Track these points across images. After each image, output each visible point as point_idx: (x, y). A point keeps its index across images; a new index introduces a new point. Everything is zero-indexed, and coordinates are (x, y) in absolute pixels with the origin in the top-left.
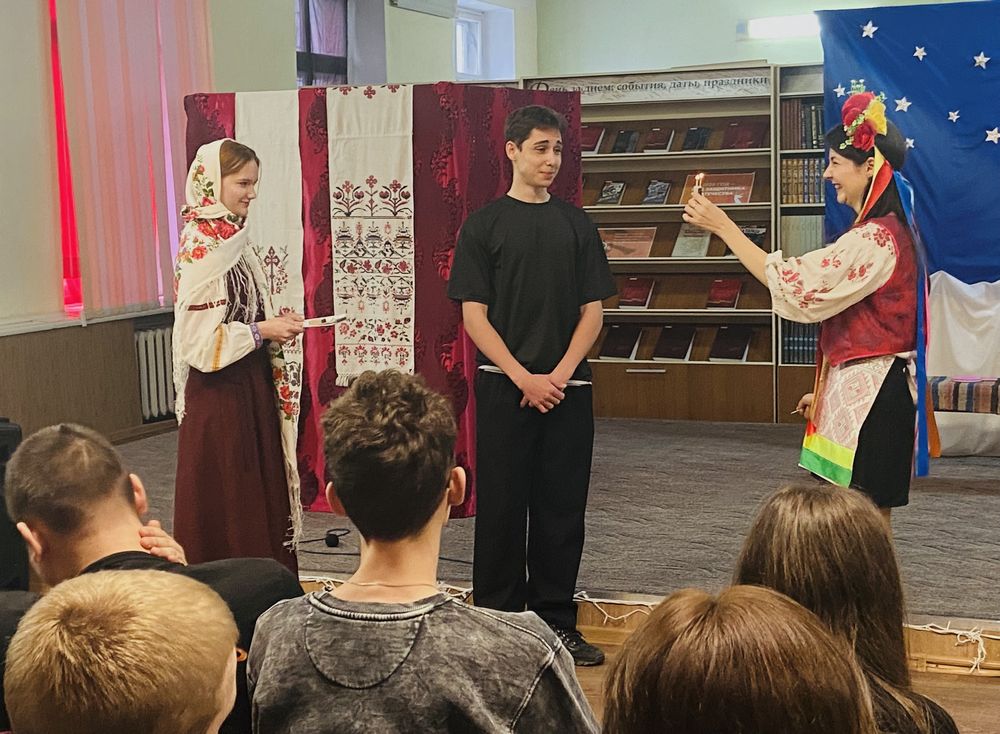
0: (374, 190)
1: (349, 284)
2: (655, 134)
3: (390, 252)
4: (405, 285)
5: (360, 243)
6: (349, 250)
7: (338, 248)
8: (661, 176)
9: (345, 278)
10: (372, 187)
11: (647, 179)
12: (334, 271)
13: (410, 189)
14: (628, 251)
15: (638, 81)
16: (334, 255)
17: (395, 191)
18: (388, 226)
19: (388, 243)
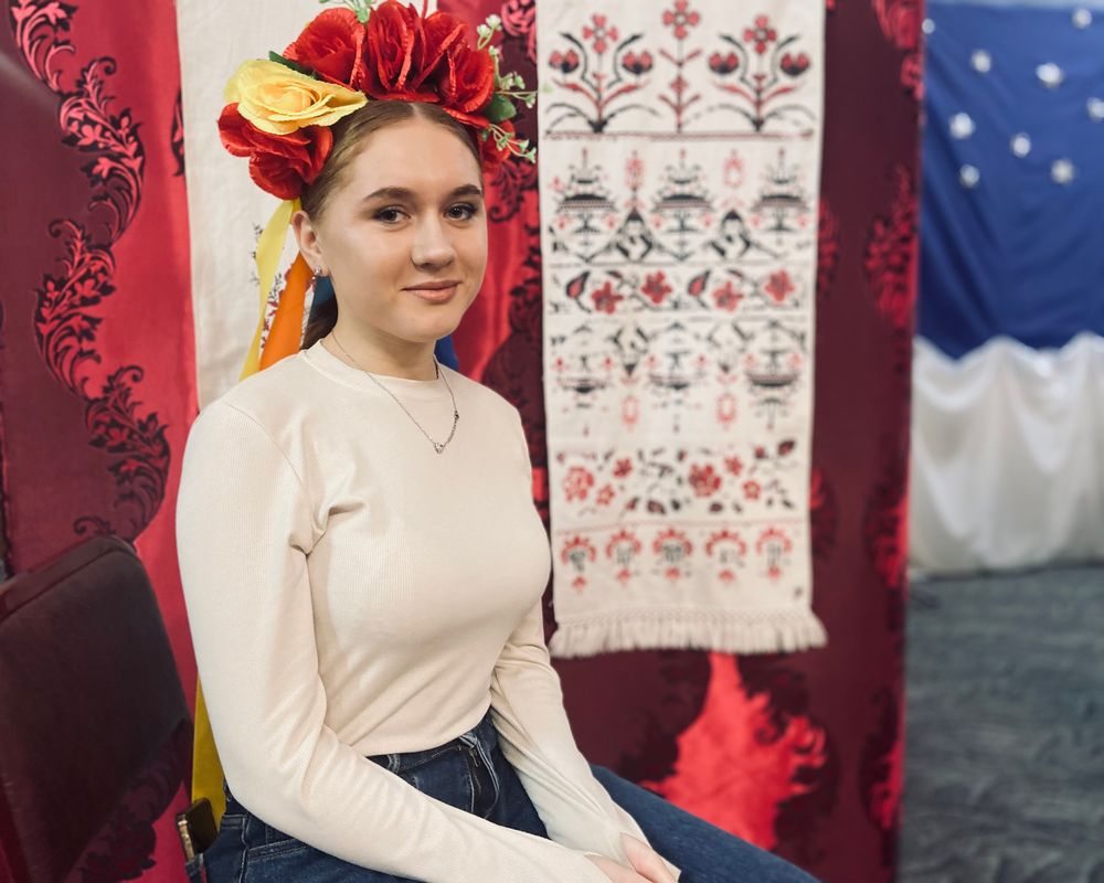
0: (689, 45)
1: (598, 345)
3: (739, 245)
4: (785, 342)
5: (634, 216)
6: (599, 242)
7: (561, 235)
9: (583, 329)
10: (680, 35)
12: (547, 308)
13: (812, 45)
16: (548, 257)
17: (761, 49)
18: (734, 163)
19: (733, 216)
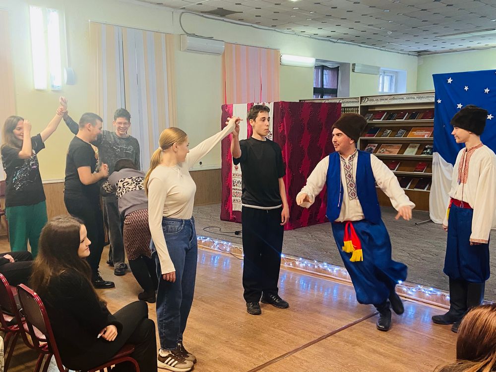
2: (400, 114)
8: (404, 128)
11: (399, 128)
13: (272, 133)
14: (390, 152)
15: (396, 97)
